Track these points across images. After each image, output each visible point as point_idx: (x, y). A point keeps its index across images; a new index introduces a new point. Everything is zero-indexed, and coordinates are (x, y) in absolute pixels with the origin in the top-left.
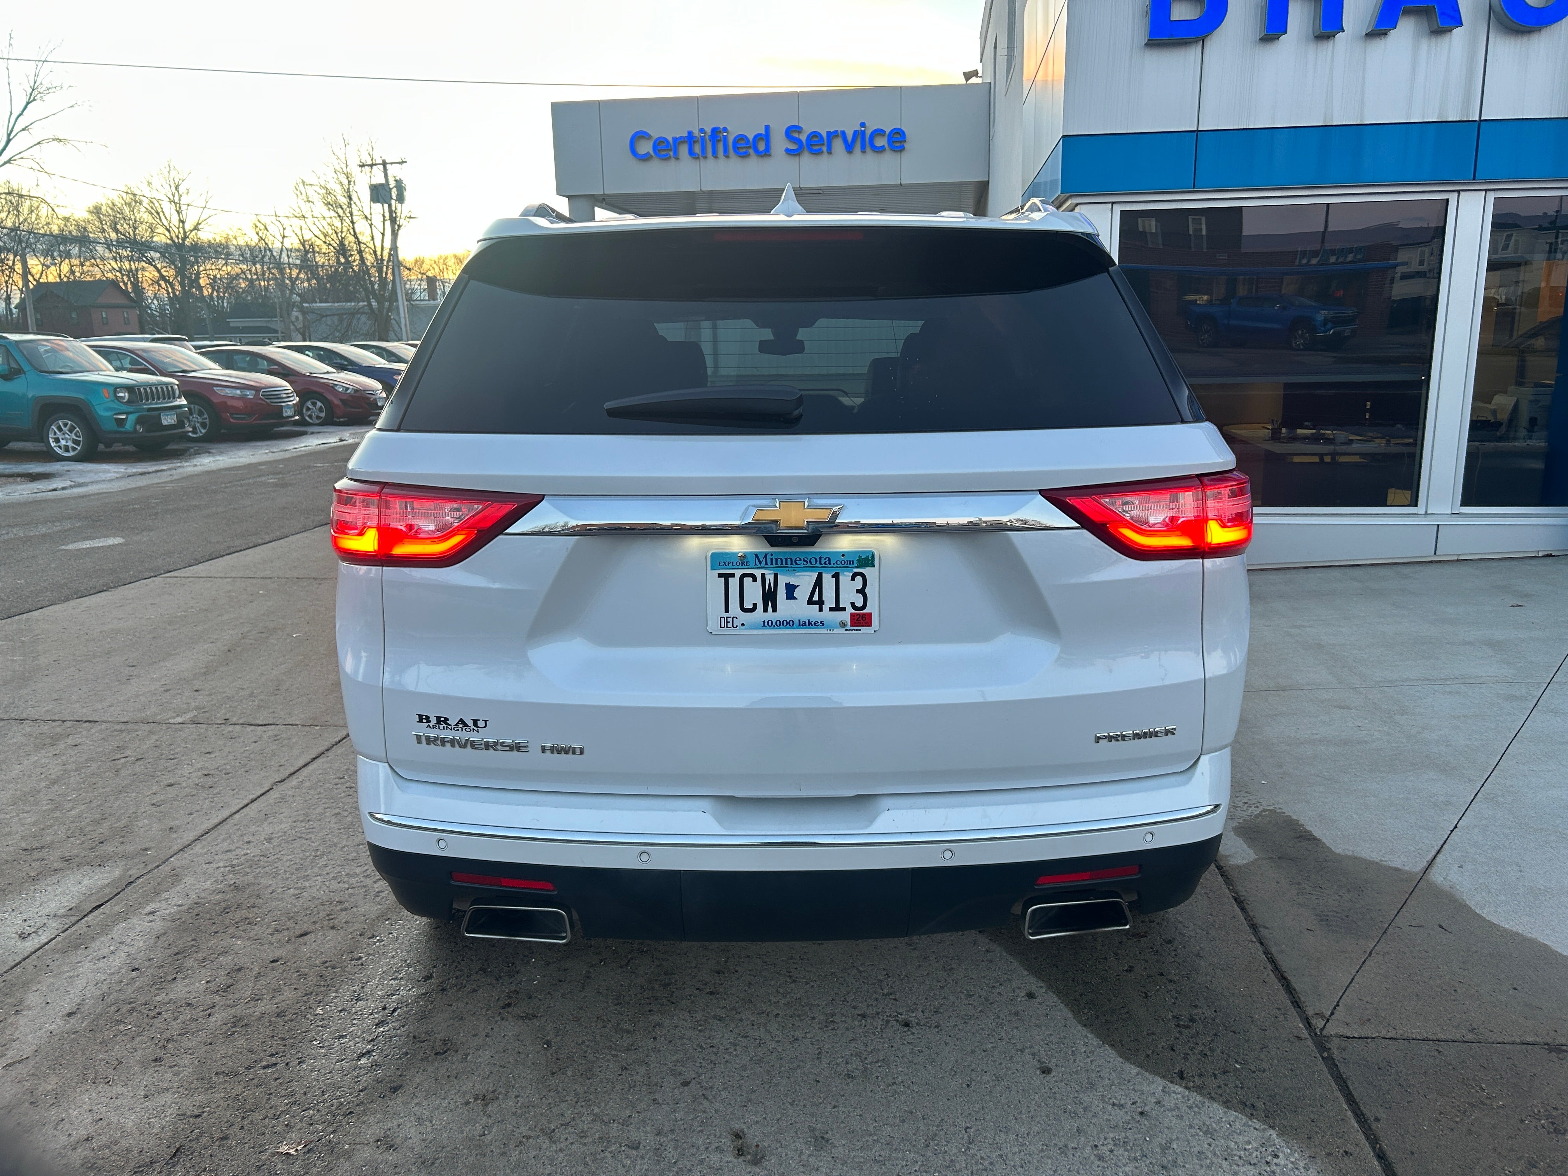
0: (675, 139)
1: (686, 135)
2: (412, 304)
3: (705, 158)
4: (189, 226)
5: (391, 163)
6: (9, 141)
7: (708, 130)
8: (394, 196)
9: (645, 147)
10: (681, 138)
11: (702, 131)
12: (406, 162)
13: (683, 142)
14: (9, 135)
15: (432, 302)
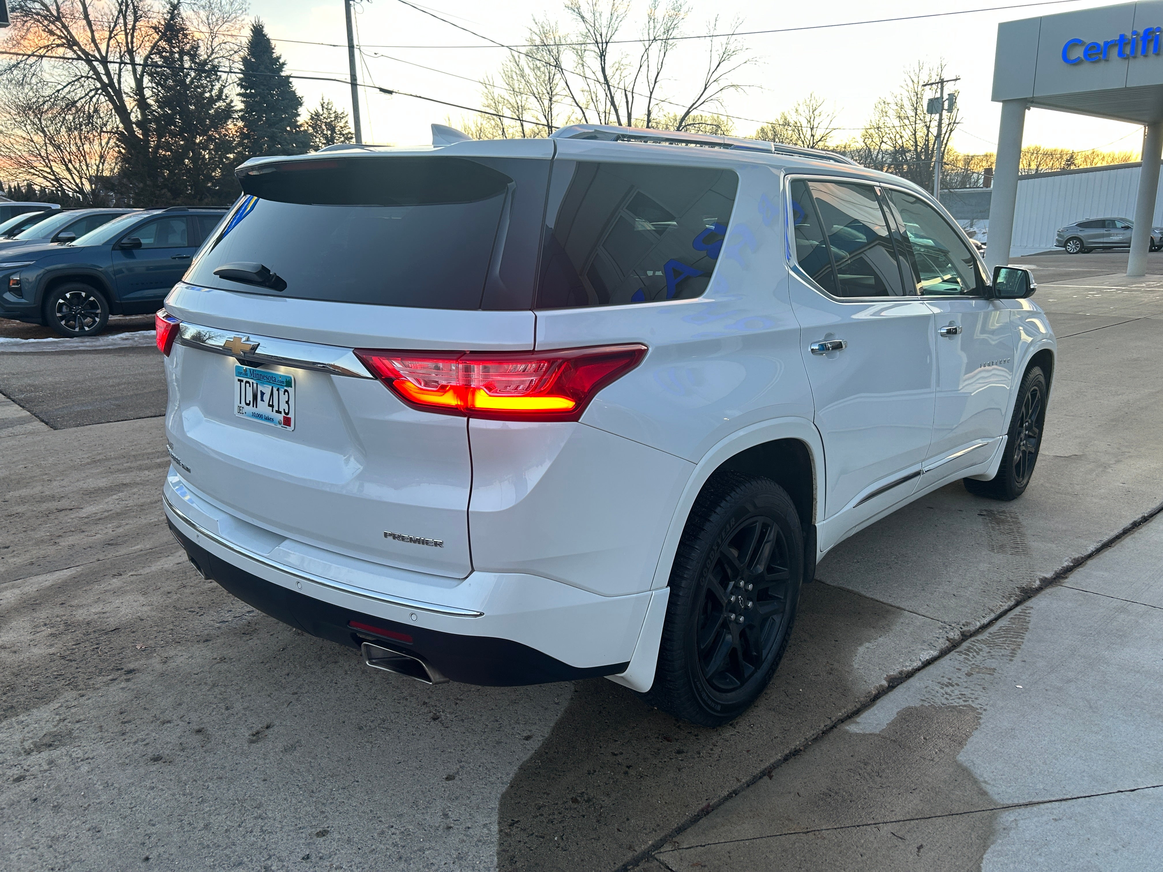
0: (1106, 43)
1: (1118, 38)
2: (951, 192)
3: (1135, 57)
4: (817, 137)
5: (948, 81)
6: (705, 88)
7: (1141, 31)
8: (946, 106)
9: (1078, 53)
10: (1112, 41)
11: (1134, 33)
12: (959, 79)
13: (1115, 45)
14: (706, 85)
15: (985, 189)
